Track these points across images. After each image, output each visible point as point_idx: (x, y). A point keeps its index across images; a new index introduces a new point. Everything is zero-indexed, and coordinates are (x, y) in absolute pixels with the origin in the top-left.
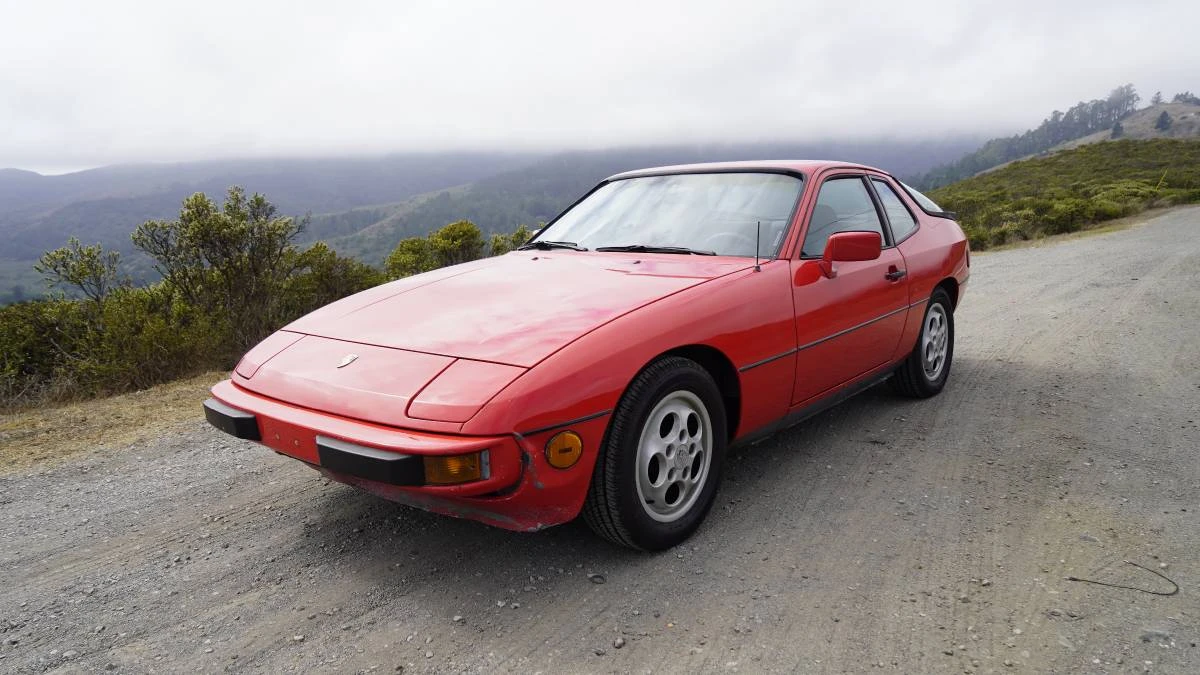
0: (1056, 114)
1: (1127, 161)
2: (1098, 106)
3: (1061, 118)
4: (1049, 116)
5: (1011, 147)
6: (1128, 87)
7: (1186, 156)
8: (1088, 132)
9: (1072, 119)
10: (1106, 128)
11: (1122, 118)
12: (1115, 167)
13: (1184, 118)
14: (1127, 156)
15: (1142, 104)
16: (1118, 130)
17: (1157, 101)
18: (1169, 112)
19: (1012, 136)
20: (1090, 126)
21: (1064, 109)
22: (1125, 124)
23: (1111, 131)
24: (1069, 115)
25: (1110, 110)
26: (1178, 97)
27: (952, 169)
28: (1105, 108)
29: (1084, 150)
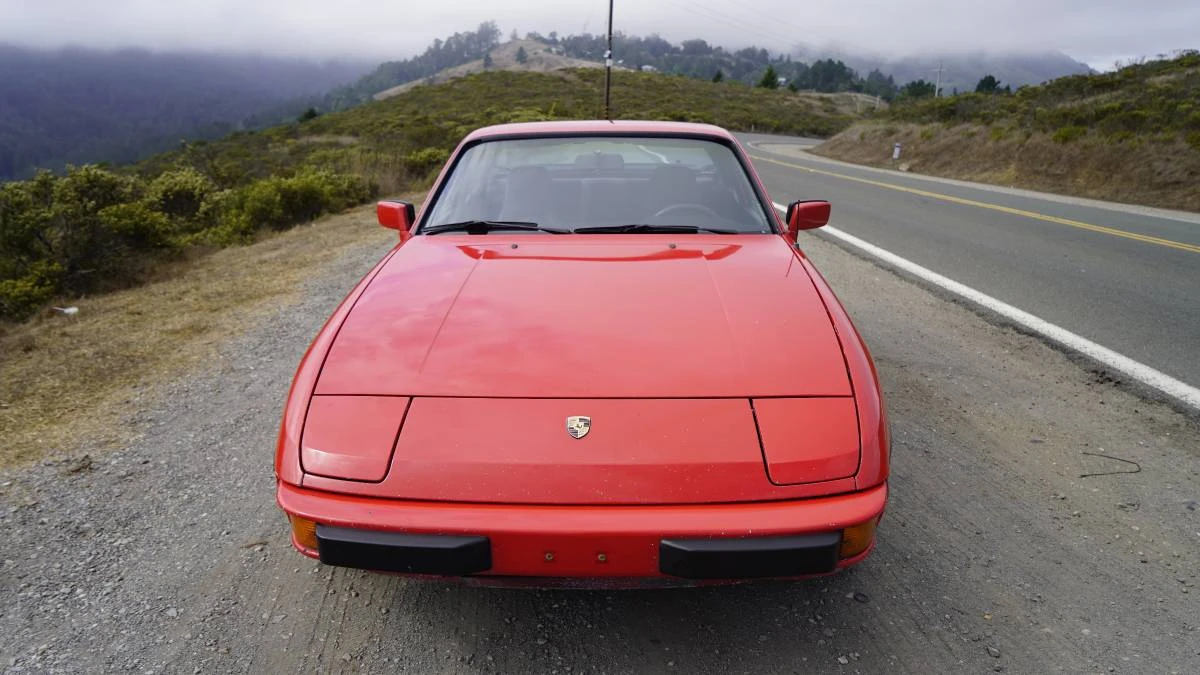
0: (438, 42)
1: (509, 90)
2: (470, 37)
3: (442, 46)
4: (431, 43)
5: (401, 71)
6: (493, 22)
7: (551, 88)
8: (465, 61)
9: (451, 48)
10: (478, 57)
11: (490, 50)
12: (501, 95)
13: (535, 54)
14: (507, 85)
15: (504, 39)
16: (488, 62)
17: (514, 37)
18: (525, 48)
19: (402, 60)
20: (466, 55)
21: (444, 39)
22: (493, 55)
23: (482, 61)
24: (448, 43)
25: (479, 42)
26: (530, 35)
27: (350, 90)
28: (476, 39)
29: (472, 78)
